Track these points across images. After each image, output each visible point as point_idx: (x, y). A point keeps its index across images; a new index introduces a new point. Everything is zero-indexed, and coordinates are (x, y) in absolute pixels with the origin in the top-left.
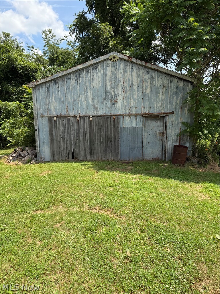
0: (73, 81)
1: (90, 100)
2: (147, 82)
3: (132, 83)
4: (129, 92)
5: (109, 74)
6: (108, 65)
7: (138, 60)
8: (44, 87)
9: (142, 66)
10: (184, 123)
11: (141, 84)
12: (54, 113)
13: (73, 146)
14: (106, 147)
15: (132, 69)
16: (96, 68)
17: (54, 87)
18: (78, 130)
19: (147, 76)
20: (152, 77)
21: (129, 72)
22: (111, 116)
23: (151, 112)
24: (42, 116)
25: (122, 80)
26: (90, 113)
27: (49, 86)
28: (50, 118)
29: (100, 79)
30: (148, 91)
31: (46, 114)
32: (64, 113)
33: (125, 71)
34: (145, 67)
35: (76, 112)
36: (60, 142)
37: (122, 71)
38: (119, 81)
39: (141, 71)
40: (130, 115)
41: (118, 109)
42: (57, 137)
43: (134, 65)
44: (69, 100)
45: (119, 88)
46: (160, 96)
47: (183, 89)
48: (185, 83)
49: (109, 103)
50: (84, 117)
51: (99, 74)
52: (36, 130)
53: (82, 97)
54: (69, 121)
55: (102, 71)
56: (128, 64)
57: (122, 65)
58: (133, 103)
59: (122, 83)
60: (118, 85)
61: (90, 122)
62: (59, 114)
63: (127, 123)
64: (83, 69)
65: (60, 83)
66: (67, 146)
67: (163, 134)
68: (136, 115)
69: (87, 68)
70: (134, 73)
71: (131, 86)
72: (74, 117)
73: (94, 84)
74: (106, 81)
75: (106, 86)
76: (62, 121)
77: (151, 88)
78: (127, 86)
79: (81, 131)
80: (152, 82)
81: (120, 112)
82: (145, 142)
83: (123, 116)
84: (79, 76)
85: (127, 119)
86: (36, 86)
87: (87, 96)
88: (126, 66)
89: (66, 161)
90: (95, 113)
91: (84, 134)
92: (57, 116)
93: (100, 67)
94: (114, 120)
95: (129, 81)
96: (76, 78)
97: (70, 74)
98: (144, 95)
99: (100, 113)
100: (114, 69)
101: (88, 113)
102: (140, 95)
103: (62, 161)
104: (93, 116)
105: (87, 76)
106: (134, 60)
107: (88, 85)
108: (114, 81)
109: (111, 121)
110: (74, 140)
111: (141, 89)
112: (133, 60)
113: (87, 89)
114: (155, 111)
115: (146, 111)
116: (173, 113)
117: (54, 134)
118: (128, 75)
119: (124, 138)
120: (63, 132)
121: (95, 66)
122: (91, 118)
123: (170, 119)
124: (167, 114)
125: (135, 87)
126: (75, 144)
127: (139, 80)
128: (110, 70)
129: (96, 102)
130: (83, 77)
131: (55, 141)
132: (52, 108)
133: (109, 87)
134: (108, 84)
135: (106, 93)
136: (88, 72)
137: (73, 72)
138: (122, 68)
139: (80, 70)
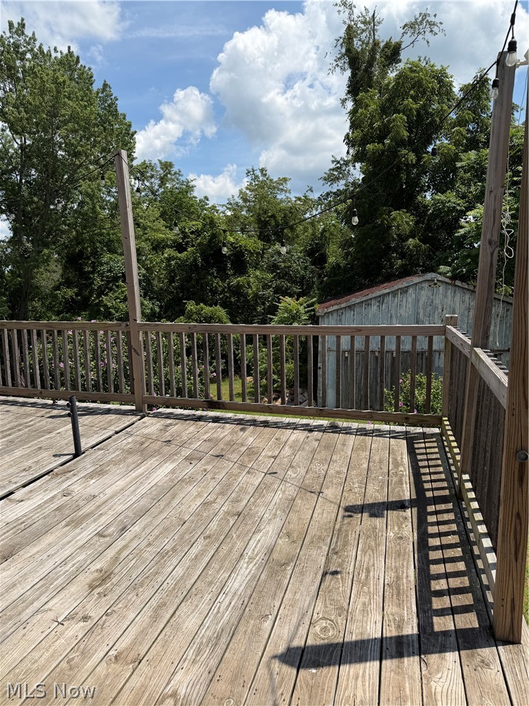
0: (374, 308)
3: (454, 311)
5: (423, 299)
6: (422, 289)
7: (463, 283)
8: (335, 315)
9: (468, 290)
11: (466, 312)
12: (345, 347)
15: (455, 293)
16: (407, 291)
17: (348, 314)
18: (376, 369)
21: (450, 297)
22: (422, 353)
24: (330, 350)
25: (440, 307)
26: (394, 348)
27: (342, 313)
29: (410, 306)
31: (334, 348)
32: (359, 347)
33: (446, 296)
34: (473, 292)
35: (375, 346)
37: (441, 296)
38: (436, 308)
39: (467, 297)
42: (346, 378)
43: (457, 289)
45: (436, 317)
46: (492, 328)
51: (410, 299)
52: (320, 368)
55: (414, 296)
56: (450, 287)
57: (442, 289)
59: (440, 311)
60: (434, 313)
61: (393, 359)
64: (389, 293)
65: (357, 309)
66: (359, 391)
69: (394, 293)
70: (458, 298)
72: (372, 351)
73: (401, 312)
74: (418, 308)
75: (418, 314)
78: (446, 313)
81: (435, 348)
83: (439, 352)
84: (383, 301)
88: (446, 289)
90: (400, 348)
92: (350, 351)
93: (411, 291)
94: (427, 358)
95: (450, 307)
96: (378, 304)
97: (371, 299)
99: (407, 348)
100: (430, 294)
101: (390, 347)
105: (393, 301)
106: (458, 283)
107: (393, 312)
108: (429, 309)
109: (422, 359)
111: (466, 319)
112: (456, 284)
113: (391, 317)
116: (508, 350)
117: (344, 374)
118: (449, 301)
121: (404, 291)
122: (394, 354)
123: (505, 359)
124: (502, 352)
125: (458, 316)
126: (371, 387)
127: (463, 307)
128: (425, 294)
130: (388, 303)
131: (343, 383)
132: (343, 341)
133: (421, 316)
134: (421, 312)
136: (394, 296)
137: (375, 298)
138: (441, 292)
139: (384, 295)
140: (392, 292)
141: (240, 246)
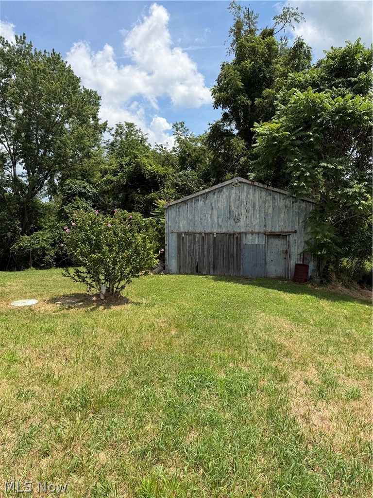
0: (201, 203)
1: (215, 218)
2: (269, 202)
3: (255, 204)
4: (251, 212)
5: (233, 196)
6: (232, 188)
7: (260, 184)
8: (175, 207)
9: (264, 188)
10: (307, 243)
11: (263, 205)
12: (182, 230)
13: (197, 260)
14: (229, 263)
15: (255, 191)
16: (222, 191)
17: (184, 208)
18: (203, 246)
19: (269, 198)
20: (274, 199)
21: (251, 194)
22: (234, 234)
23: (273, 231)
24: (172, 232)
25: (245, 201)
26: (215, 230)
27: (180, 206)
28: (179, 235)
29: (224, 201)
30: (270, 211)
31: (175, 231)
32: (191, 230)
33: (248, 193)
34: (267, 189)
35: (202, 229)
36: (186, 256)
37: (245, 194)
38: (242, 202)
39: (264, 193)
40: (252, 233)
41: (241, 227)
42: (184, 252)
43: (256, 188)
44: (197, 218)
45: (242, 208)
46: (282, 216)
47: (306, 209)
48: (307, 203)
49: (232, 222)
50: (209, 234)
51: (224, 196)
52: (166, 245)
53: (208, 216)
54: (195, 237)
55: (227, 193)
56: (251, 187)
57: (245, 188)
58: (255, 222)
59: (245, 204)
60: (241, 205)
61: (215, 238)
62: (186, 231)
63: (249, 240)
64: (210, 192)
65: (189, 204)
66: (192, 261)
67: (287, 252)
68: (259, 233)
69: (213, 192)
70: (257, 195)
71: (254, 206)
72: (200, 233)
73: (219, 205)
74: (230, 202)
75: (230, 206)
76: (189, 237)
77: (273, 209)
78: (249, 206)
79: (206, 247)
80: (274, 203)
81: (243, 230)
82: (269, 259)
83: (246, 233)
84: (206, 198)
85: (250, 237)
86: (169, 206)
87: (212, 215)
88: (249, 188)
89: (190, 274)
90: (219, 231)
91: (208, 250)
92: (185, 233)
93: (225, 190)
94: (237, 238)
95: (252, 202)
96: (203, 200)
97: (198, 196)
98: (266, 215)
99: (224, 230)
100: (238, 192)
101: (212, 230)
102: (263, 215)
103: (187, 274)
104: (217, 233)
105: (213, 198)
106: (256, 184)
107: (213, 205)
108: (237, 202)
109: (233, 238)
110: (198, 255)
111: (263, 209)
112: (255, 184)
113: (212, 209)
114: (277, 230)
115: (269, 229)
116: (295, 232)
117: (181, 249)
118: (251, 196)
119: (246, 255)
120: (190, 247)
121: (220, 190)
122: (215, 235)
123: (292, 238)
124: (290, 233)
125: (257, 207)
126: (199, 258)
127: (261, 201)
128: (234, 192)
129: (220, 220)
130: (209, 198)
131: (182, 255)
132: (181, 225)
133: (232, 208)
134: (232, 205)
135: (230, 212)
136: (214, 194)
137: (201, 195)
138: (245, 191)
139: (207, 193)
140: (212, 191)
141: (154, 172)
